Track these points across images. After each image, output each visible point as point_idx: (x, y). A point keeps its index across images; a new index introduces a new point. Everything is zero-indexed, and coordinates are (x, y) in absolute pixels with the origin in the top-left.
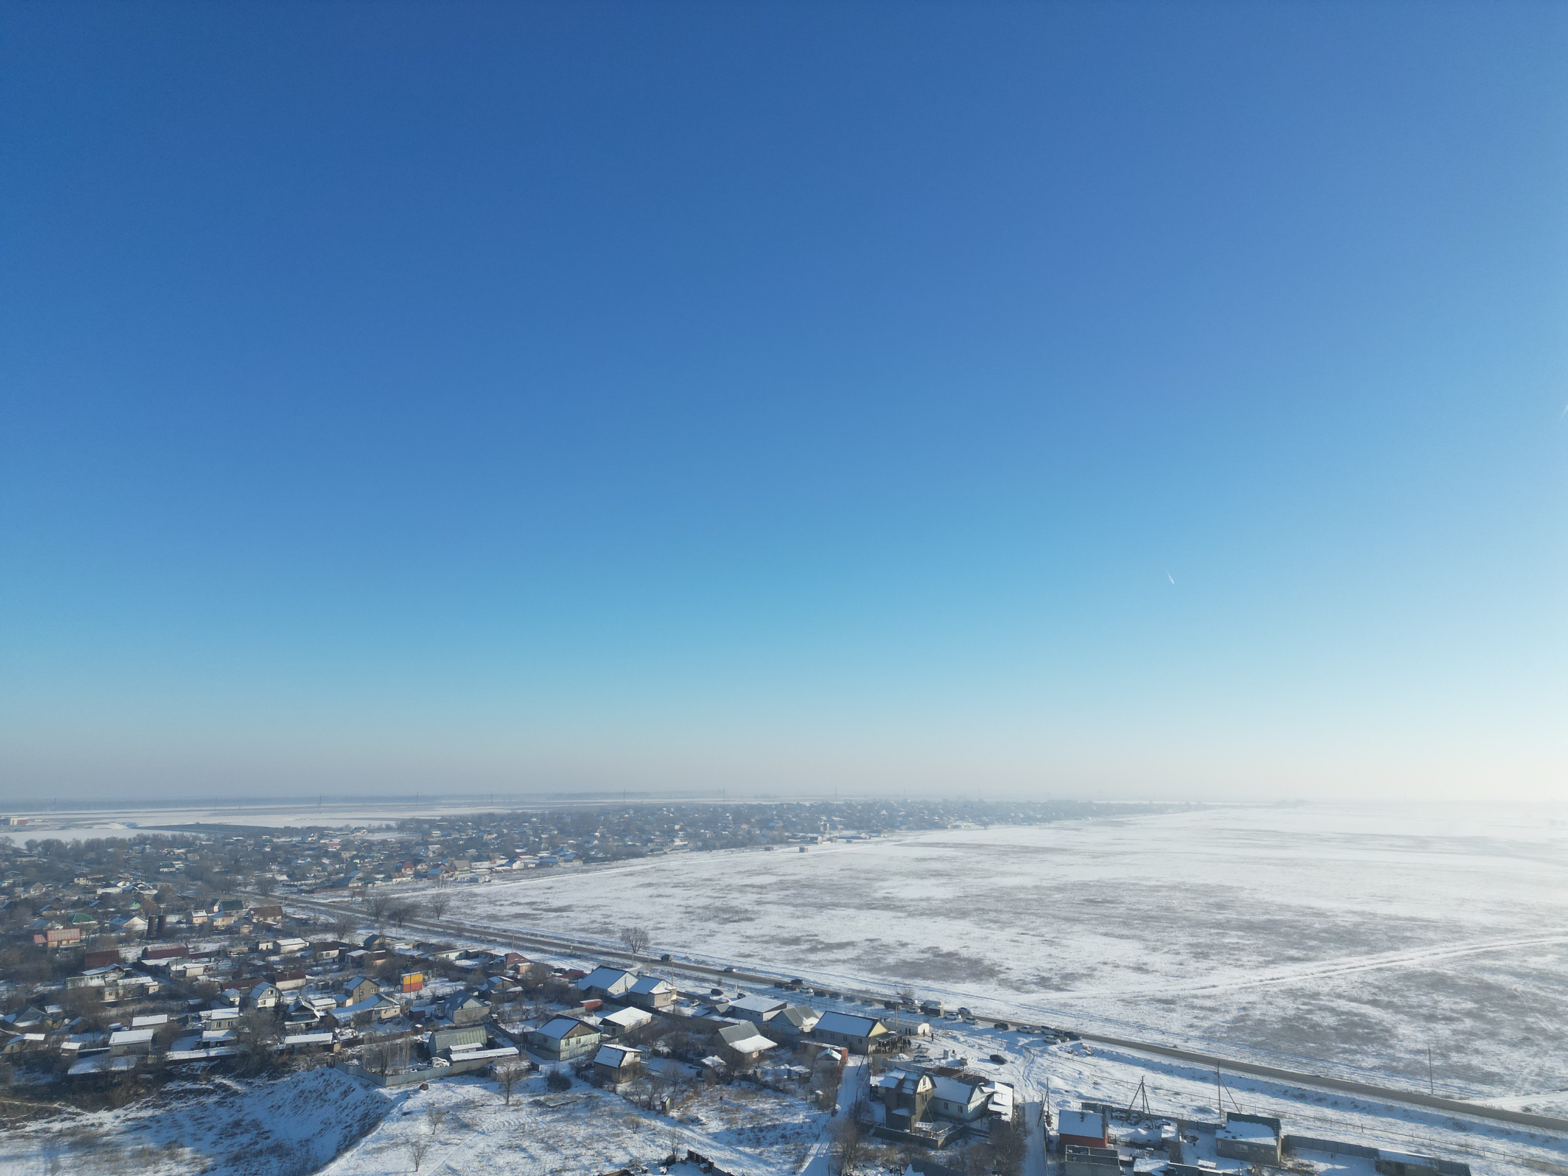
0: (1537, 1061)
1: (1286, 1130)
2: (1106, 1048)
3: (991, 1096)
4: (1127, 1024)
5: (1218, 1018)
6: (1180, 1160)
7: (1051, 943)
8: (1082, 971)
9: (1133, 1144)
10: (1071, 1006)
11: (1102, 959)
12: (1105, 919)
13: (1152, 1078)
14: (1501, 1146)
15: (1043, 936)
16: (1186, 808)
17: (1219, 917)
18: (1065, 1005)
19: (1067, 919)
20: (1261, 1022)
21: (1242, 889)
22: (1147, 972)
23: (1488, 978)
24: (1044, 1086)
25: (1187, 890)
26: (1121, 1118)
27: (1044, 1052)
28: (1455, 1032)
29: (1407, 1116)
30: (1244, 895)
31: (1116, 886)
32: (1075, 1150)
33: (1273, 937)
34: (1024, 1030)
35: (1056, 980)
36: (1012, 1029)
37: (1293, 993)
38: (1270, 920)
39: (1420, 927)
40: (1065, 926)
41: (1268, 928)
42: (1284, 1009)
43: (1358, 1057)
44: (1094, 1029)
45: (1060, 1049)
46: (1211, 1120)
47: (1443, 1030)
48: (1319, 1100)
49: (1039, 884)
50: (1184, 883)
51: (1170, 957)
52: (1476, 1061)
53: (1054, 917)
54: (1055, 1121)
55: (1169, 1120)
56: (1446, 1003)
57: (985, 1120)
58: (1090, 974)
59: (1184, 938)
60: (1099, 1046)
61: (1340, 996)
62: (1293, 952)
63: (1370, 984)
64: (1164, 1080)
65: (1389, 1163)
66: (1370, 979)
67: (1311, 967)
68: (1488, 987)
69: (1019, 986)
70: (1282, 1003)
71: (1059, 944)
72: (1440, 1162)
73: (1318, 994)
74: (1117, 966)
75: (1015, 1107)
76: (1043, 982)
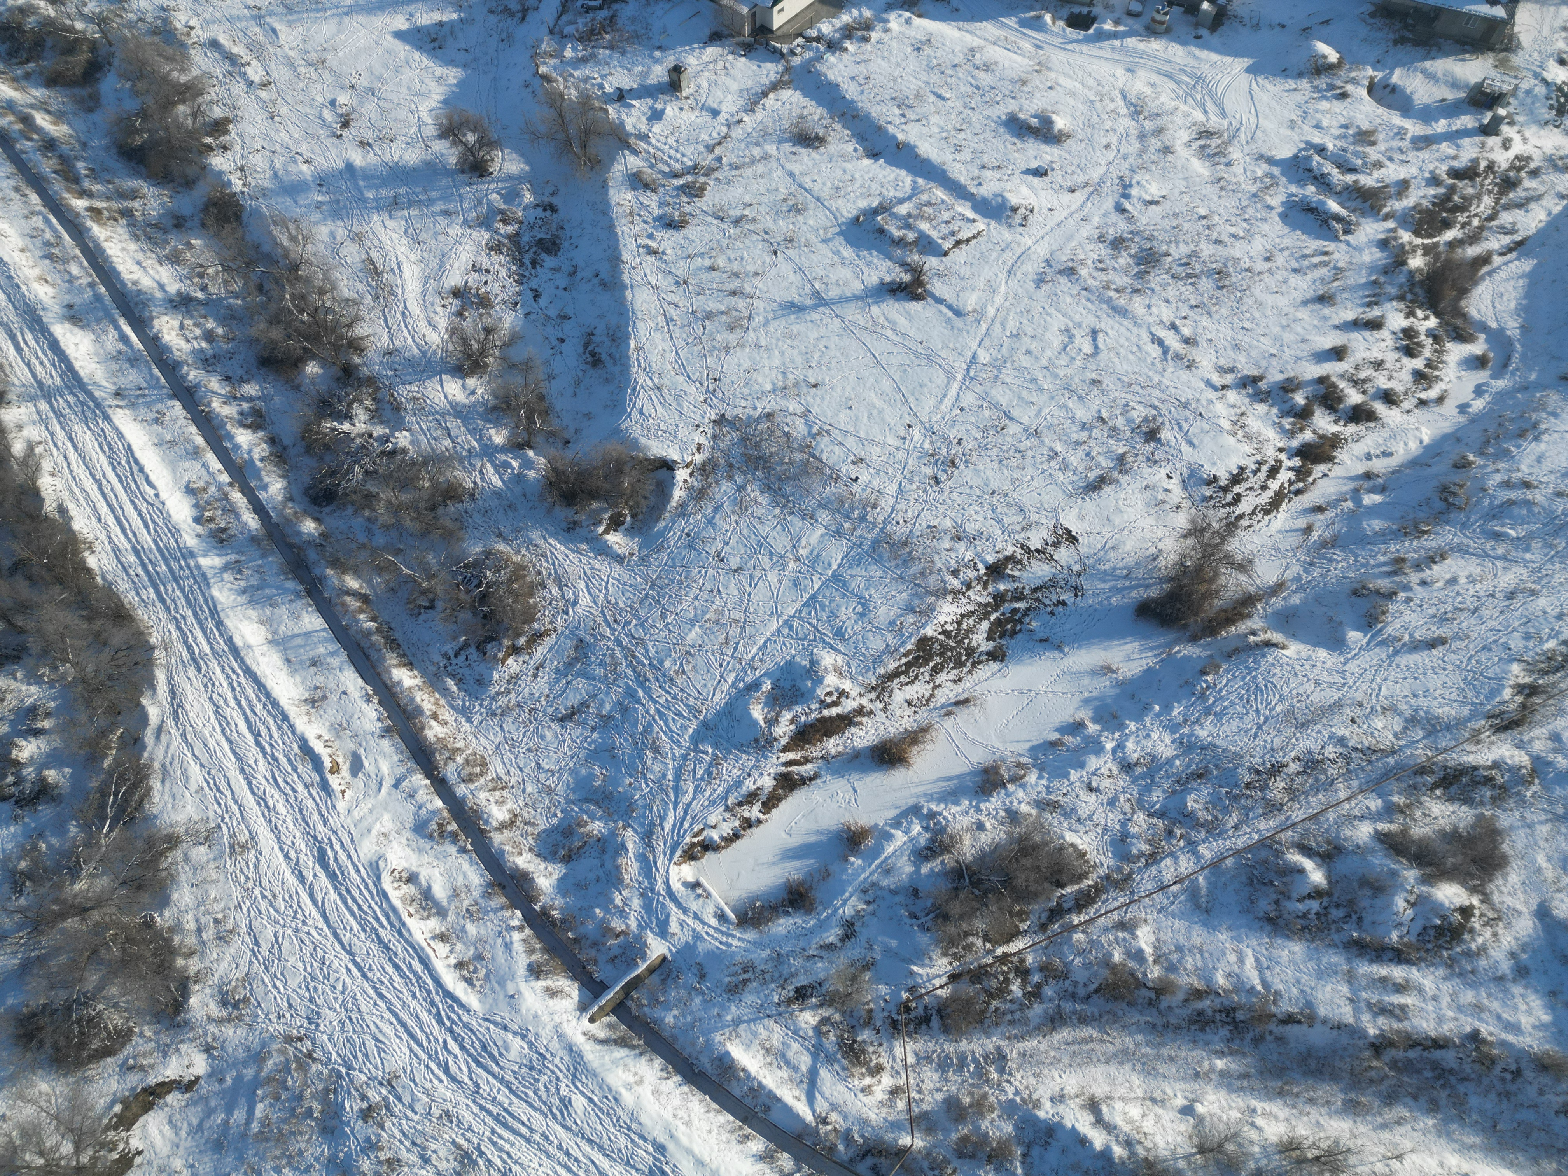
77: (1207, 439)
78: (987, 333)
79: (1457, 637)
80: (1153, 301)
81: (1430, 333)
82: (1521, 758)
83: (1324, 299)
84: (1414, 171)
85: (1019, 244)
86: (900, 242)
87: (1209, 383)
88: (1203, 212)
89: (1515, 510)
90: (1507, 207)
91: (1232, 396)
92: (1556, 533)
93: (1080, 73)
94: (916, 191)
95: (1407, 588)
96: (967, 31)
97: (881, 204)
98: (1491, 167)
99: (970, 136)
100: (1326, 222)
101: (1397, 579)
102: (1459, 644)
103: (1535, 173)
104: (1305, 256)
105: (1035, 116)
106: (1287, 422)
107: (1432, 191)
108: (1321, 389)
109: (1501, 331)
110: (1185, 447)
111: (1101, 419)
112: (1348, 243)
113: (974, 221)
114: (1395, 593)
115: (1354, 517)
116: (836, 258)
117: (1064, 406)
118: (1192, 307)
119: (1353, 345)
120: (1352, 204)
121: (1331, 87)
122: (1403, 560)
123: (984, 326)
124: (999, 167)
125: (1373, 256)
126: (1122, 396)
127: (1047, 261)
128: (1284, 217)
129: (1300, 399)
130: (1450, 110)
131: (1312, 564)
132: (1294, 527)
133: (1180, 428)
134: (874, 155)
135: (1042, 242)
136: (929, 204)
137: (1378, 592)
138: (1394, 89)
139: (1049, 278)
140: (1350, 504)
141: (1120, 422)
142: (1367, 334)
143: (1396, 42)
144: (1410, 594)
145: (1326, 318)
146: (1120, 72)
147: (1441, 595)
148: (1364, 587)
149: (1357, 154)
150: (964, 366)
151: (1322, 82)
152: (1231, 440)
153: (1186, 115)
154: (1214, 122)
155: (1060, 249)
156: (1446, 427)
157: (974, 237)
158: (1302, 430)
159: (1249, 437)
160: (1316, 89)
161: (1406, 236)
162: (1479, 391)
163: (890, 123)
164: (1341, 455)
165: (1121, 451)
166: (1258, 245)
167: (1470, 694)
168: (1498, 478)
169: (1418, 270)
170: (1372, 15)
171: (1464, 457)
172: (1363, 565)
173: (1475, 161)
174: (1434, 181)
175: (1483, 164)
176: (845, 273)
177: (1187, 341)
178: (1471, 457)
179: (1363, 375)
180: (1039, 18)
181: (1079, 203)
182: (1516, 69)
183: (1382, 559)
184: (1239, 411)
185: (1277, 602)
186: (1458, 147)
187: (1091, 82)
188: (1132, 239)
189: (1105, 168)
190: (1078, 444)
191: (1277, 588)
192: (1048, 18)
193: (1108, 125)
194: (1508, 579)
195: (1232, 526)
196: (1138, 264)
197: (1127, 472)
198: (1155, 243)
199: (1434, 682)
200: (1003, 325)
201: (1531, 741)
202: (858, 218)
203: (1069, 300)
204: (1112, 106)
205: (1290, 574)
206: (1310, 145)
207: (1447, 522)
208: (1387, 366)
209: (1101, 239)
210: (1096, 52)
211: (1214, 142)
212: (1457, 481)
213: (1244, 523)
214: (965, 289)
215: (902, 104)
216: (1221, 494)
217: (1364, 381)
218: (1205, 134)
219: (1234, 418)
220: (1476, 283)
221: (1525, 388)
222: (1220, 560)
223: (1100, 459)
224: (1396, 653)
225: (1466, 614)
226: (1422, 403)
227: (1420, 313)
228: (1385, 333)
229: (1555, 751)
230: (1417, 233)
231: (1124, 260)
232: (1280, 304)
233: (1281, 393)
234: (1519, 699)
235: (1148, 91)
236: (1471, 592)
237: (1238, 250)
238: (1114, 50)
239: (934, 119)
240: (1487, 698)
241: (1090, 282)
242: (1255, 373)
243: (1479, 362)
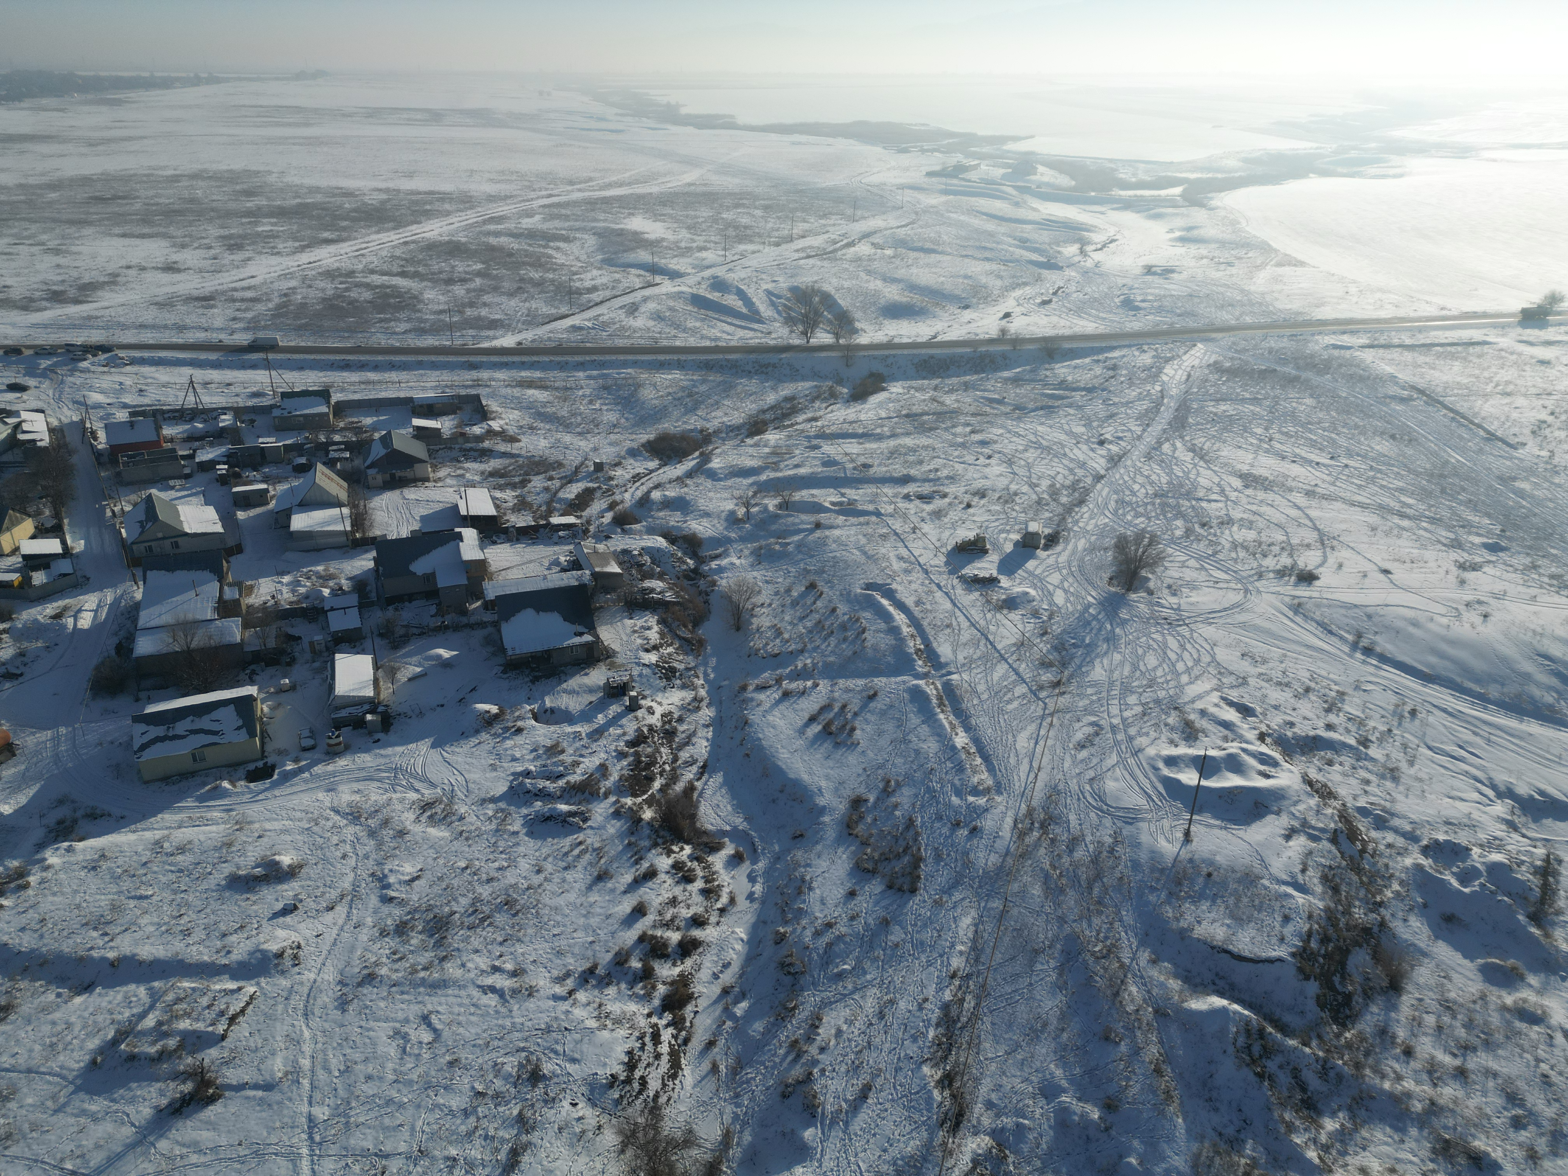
0: (527, 305)
1: (336, 397)
2: (146, 354)
3: (17, 426)
4: (166, 327)
5: (260, 307)
6: (241, 442)
7: (57, 252)
8: (102, 279)
9: (191, 438)
10: (97, 318)
11: (123, 263)
12: (119, 219)
13: (199, 375)
14: (501, 375)
15: (43, 244)
16: (196, 81)
17: (249, 205)
18: (89, 318)
19: (72, 222)
20: (303, 305)
21: (270, 173)
22: (179, 271)
23: (493, 241)
24: (83, 404)
25: (210, 178)
26: (174, 418)
27: (73, 371)
28: (468, 291)
29: (434, 366)
30: (272, 179)
31: (126, 178)
32: (129, 457)
33: (306, 221)
34: (42, 351)
35: (72, 293)
36: (28, 352)
37: (330, 274)
38: (301, 204)
39: (438, 200)
40: (71, 230)
41: (299, 212)
42: (323, 290)
43: (392, 324)
44: (129, 337)
45: (93, 364)
46: (266, 402)
47: (459, 290)
48: (362, 367)
49: (23, 181)
50: (205, 171)
51: (202, 253)
52: (484, 312)
53: (54, 220)
54: (102, 435)
55: (224, 410)
56: (461, 266)
57: (16, 451)
58: (113, 281)
59: (214, 231)
60: (137, 354)
61: (372, 272)
62: (326, 235)
63: (398, 258)
64: (214, 375)
65: (421, 406)
66: (398, 253)
67: (345, 248)
68: (492, 249)
69: (26, 305)
70: (322, 285)
71: (67, 252)
72: (459, 397)
73: (353, 272)
74: (143, 269)
75: (51, 430)
76: (57, 297)
77: (585, 1047)
78: (313, 1087)
79: (875, 1075)
80: (464, 959)
81: (692, 858)
82: (985, 1141)
83: (602, 877)
84: (603, 755)
85: (302, 983)
86: (163, 1056)
87: (556, 998)
88: (463, 864)
89: (836, 949)
90: (681, 747)
91: (582, 996)
92: (872, 948)
93: (284, 813)
94: (155, 997)
95: (815, 1062)
96: (144, 830)
97: (118, 1031)
98: (651, 728)
99: (194, 916)
100: (565, 821)
101: (803, 1060)
102: (879, 1081)
103: (680, 720)
104: (566, 854)
105: (257, 866)
106: (639, 989)
107: (625, 763)
108: (646, 946)
109: (735, 829)
110: (571, 1068)
111: (479, 1094)
112: (591, 828)
113: (240, 989)
114: (811, 1073)
115: (739, 1031)
116: (82, 1120)
117: (437, 1106)
118: (501, 944)
119: (646, 898)
120: (576, 799)
121: (506, 729)
122: (796, 1041)
123: (306, 1083)
124: (242, 927)
125: (614, 828)
126: (485, 1059)
127: (340, 982)
128: (530, 834)
129: (636, 964)
130: (599, 706)
131: (737, 1096)
132: (703, 1074)
133: (556, 1053)
134: (87, 988)
135: (325, 969)
136: (178, 1000)
137: (799, 1082)
138: (552, 710)
139: (351, 997)
140: (729, 1024)
141: (498, 1084)
142: (650, 884)
143: (533, 682)
144: (821, 1066)
145: (613, 890)
146: (321, 795)
147: (839, 1050)
148: (787, 1086)
149: (555, 764)
150: (304, 1136)
151: (497, 728)
152: (605, 1034)
153: (402, 801)
154: (428, 794)
155: (348, 964)
156: (750, 918)
157: (248, 1004)
158: (654, 987)
159: (618, 1022)
160: (496, 735)
161: (629, 801)
162: (752, 879)
163: (92, 948)
164: (697, 988)
165: (515, 1112)
166: (524, 865)
167: (916, 1117)
168: (808, 933)
169: (653, 819)
170: (504, 672)
171: (778, 932)
172: (773, 1068)
173: (639, 730)
174: (621, 755)
175: (645, 730)
176: (106, 1127)
177: (514, 974)
178: (782, 930)
179: (668, 916)
180: (216, 788)
181: (344, 916)
182: (623, 665)
183: (782, 1052)
184: (596, 1005)
185: (735, 1152)
186: (621, 726)
187: (298, 815)
188: (413, 919)
189: (352, 875)
190: (470, 1134)
191: (727, 1137)
192: (226, 784)
193: (335, 840)
194: (870, 1003)
195: (654, 1110)
196: (432, 936)
197: (533, 1128)
198: (437, 911)
199: (887, 1126)
200: (327, 1069)
201: (979, 1121)
202: (94, 1062)
203: (382, 1004)
204: (330, 824)
205: (727, 1118)
206: (516, 775)
207: (802, 990)
208: (680, 898)
209: (384, 933)
210: (289, 791)
211: (439, 809)
212: (785, 953)
213: (663, 1099)
214: (263, 1060)
215: (99, 923)
216: (628, 1088)
217: (672, 920)
218: (426, 806)
219: (596, 1013)
220: (696, 806)
221: (777, 858)
222: (665, 1149)
223: (501, 1133)
224: (847, 1124)
225: (866, 1052)
226: (722, 911)
227: (675, 848)
228: (662, 876)
229: (998, 1116)
230: (635, 795)
231: (416, 940)
232: (572, 900)
233: (619, 968)
234: (947, 1093)
235: (357, 798)
236: (856, 1032)
237: (510, 877)
238: (306, 781)
239: (143, 921)
240: (928, 1110)
241: (394, 976)
242: (588, 965)
243: (736, 859)
